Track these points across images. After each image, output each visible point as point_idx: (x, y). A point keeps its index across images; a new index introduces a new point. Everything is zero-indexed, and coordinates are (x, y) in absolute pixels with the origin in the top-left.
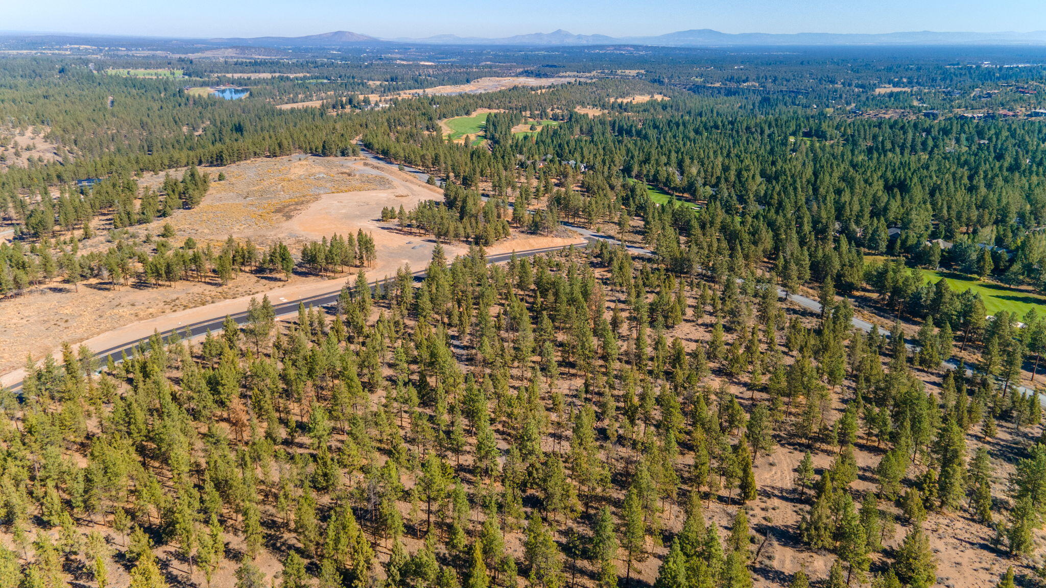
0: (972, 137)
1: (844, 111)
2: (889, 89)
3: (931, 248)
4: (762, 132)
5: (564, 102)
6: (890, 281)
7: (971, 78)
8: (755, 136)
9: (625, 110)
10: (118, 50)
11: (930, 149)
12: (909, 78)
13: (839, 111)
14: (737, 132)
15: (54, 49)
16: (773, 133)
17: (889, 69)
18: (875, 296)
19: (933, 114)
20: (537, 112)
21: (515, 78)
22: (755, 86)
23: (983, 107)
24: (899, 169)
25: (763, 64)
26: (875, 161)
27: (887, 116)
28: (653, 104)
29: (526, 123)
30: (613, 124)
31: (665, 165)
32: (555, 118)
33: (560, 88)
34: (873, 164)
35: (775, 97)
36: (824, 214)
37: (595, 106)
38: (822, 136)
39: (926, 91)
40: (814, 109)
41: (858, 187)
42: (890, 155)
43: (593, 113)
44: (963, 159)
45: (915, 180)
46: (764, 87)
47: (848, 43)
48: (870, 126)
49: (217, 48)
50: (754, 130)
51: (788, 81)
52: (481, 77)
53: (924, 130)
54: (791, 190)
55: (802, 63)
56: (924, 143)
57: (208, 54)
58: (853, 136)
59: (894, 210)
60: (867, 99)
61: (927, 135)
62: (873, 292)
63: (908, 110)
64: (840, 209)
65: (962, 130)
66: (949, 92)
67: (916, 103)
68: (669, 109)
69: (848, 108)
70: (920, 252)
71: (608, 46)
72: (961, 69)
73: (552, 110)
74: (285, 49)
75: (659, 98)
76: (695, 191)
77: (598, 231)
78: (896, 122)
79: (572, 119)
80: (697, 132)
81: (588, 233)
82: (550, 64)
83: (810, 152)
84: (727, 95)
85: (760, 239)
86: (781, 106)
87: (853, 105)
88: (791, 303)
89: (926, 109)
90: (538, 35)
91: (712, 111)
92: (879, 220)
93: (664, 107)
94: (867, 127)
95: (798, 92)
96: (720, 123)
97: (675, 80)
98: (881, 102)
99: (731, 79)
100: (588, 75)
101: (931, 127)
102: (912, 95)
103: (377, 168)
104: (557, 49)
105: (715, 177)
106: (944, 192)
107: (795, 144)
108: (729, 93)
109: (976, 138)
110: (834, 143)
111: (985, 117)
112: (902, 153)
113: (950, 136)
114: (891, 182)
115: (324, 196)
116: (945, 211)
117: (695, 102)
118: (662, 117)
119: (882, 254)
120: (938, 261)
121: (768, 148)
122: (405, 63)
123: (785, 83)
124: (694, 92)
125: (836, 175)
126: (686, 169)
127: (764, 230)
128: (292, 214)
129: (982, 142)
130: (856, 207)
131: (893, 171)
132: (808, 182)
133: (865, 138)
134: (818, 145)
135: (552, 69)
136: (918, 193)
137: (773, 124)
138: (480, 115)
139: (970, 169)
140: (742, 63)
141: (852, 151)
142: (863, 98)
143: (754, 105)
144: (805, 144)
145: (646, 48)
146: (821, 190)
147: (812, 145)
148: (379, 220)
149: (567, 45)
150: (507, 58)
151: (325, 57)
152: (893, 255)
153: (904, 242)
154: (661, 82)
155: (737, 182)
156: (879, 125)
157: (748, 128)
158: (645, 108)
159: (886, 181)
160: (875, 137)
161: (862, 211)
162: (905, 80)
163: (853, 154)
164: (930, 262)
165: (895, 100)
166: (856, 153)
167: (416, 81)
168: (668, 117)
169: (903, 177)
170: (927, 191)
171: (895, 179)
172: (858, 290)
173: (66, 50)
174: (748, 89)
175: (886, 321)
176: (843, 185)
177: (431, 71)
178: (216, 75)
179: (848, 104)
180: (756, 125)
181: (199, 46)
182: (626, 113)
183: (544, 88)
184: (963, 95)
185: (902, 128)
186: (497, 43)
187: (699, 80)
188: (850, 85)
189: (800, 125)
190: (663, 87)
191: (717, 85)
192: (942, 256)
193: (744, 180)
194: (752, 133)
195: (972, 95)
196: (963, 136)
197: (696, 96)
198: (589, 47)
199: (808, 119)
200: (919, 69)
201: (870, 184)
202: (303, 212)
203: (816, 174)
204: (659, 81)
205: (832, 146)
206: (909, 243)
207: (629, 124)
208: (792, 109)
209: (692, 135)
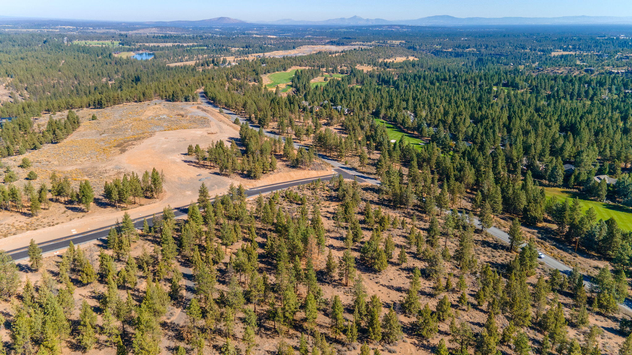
0: (620, 88)
1: (531, 68)
2: (561, 53)
3: (599, 184)
4: (475, 84)
5: (349, 62)
6: (568, 217)
7: (614, 45)
8: (470, 86)
9: (388, 67)
10: (88, 29)
11: (590, 96)
12: (573, 45)
13: (528, 68)
14: (459, 83)
15: (50, 28)
16: (482, 84)
17: (560, 40)
18: (555, 227)
19: (591, 70)
20: (330, 69)
21: (323, 46)
22: (473, 51)
23: (624, 66)
24: (571, 113)
25: (480, 37)
26: (552, 106)
27: (560, 72)
28: (406, 63)
29: (322, 76)
30: (379, 77)
31: (404, 109)
32: (342, 72)
33: (348, 53)
34: (551, 109)
35: (486, 58)
36: (515, 153)
37: (369, 64)
38: (515, 86)
39: (585, 54)
40: (511, 67)
41: (540, 129)
42: (563, 101)
43: (366, 69)
44: (615, 104)
45: (583, 124)
46: (479, 51)
47: (533, 23)
48: (548, 79)
49: (148, 28)
50: (469, 82)
51: (495, 47)
52: (302, 45)
53: (586, 83)
54: (490, 132)
55: (504, 36)
56: (587, 92)
57: (141, 31)
58: (537, 87)
59: (568, 150)
60: (546, 59)
61: (588, 86)
62: (553, 223)
63: (574, 67)
64: (527, 149)
65: (613, 83)
66: (600, 55)
67: (578, 62)
68: (416, 67)
69: (534, 66)
70: (590, 187)
71: (384, 26)
72: (607, 39)
73: (341, 67)
74: (188, 28)
75: (411, 58)
76: (422, 130)
77: (346, 163)
78: (566, 77)
79: (353, 73)
80: (432, 83)
81: (337, 165)
82: (347, 37)
83: (507, 98)
84: (455, 57)
85: (464, 175)
86: (490, 65)
87: (537, 63)
88: (486, 235)
89: (586, 66)
90: (343, 19)
91: (445, 68)
92: (557, 158)
93: (413, 65)
94: (546, 81)
95: (501, 55)
96: (448, 77)
97: (424, 47)
98: (555, 62)
99: (459, 47)
100: (369, 43)
101: (591, 80)
102: (576, 57)
103: (205, 111)
104: (352, 27)
105: (437, 119)
106: (606, 134)
107: (497, 92)
108: (457, 55)
109: (623, 89)
110: (523, 92)
111: (626, 72)
112: (571, 99)
113: (605, 87)
114: (565, 124)
115: (157, 133)
116: (608, 150)
117: (434, 62)
118: (411, 71)
119: (559, 186)
120: (605, 195)
121: (478, 95)
122: (258, 36)
123: (493, 49)
124: (435, 55)
125: (525, 118)
126: (419, 112)
127: (468, 168)
128: (127, 148)
129: (627, 91)
130: (539, 147)
131: (566, 115)
132: (504, 125)
133: (545, 89)
134: (512, 92)
135: (347, 40)
136: (586, 135)
137: (483, 78)
138: (292, 71)
139: (621, 113)
140: (467, 36)
141: (536, 98)
142: (544, 59)
143: (472, 63)
144: (504, 92)
145: (408, 27)
146: (513, 132)
147: (509, 93)
148: (186, 154)
149: (360, 25)
150: (321, 33)
151: (210, 33)
152: (568, 187)
153: (577, 178)
154: (414, 49)
155: (452, 124)
156: (555, 79)
157: (466, 81)
158: (401, 66)
159: (561, 123)
160: (552, 88)
161: (543, 150)
162: (571, 47)
163: (537, 101)
164: (599, 196)
165: (565, 60)
166: (539, 99)
167: (261, 48)
168: (416, 72)
169: (573, 121)
170: (593, 133)
171: (568, 122)
172: (541, 222)
173: (57, 29)
174: (469, 53)
175: (565, 254)
176: (530, 128)
177: (272, 41)
178: (139, 44)
179: (534, 62)
180: (472, 78)
181: (137, 26)
182: (388, 69)
183: (338, 52)
184: (610, 57)
185: (571, 81)
186: (317, 24)
187: (439, 47)
188: (535, 50)
189: (501, 78)
190: (415, 52)
191: (450, 50)
192: (608, 190)
193: (457, 122)
194: (468, 84)
195: (616, 57)
196: (614, 87)
197: (435, 57)
198: (372, 26)
199: (506, 73)
200: (580, 39)
201: (550, 127)
202: (136, 147)
203: (510, 118)
204: (413, 47)
205: (522, 94)
206: (581, 178)
207: (389, 77)
208: (496, 66)
209: (428, 85)
